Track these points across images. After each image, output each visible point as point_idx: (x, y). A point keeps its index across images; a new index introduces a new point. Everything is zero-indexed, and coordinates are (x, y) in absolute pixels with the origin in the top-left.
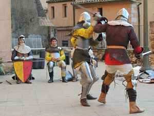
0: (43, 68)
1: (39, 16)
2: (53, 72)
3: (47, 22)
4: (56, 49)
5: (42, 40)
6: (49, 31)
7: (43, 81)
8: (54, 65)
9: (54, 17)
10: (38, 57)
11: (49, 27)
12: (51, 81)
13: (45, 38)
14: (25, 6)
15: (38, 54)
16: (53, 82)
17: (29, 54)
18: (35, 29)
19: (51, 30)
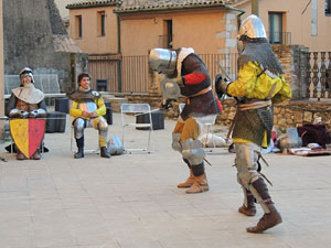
0: (63, 132)
1: (54, 33)
2: (82, 138)
3: (69, 44)
4: (89, 96)
5: (59, 79)
6: (72, 62)
7: (65, 155)
8: (85, 126)
9: (80, 35)
10: (51, 110)
11: (72, 54)
12: (80, 154)
13: (65, 75)
14: (27, 15)
15: (52, 104)
16: (83, 156)
17: (39, 106)
18: (47, 58)
19: (76, 59)
